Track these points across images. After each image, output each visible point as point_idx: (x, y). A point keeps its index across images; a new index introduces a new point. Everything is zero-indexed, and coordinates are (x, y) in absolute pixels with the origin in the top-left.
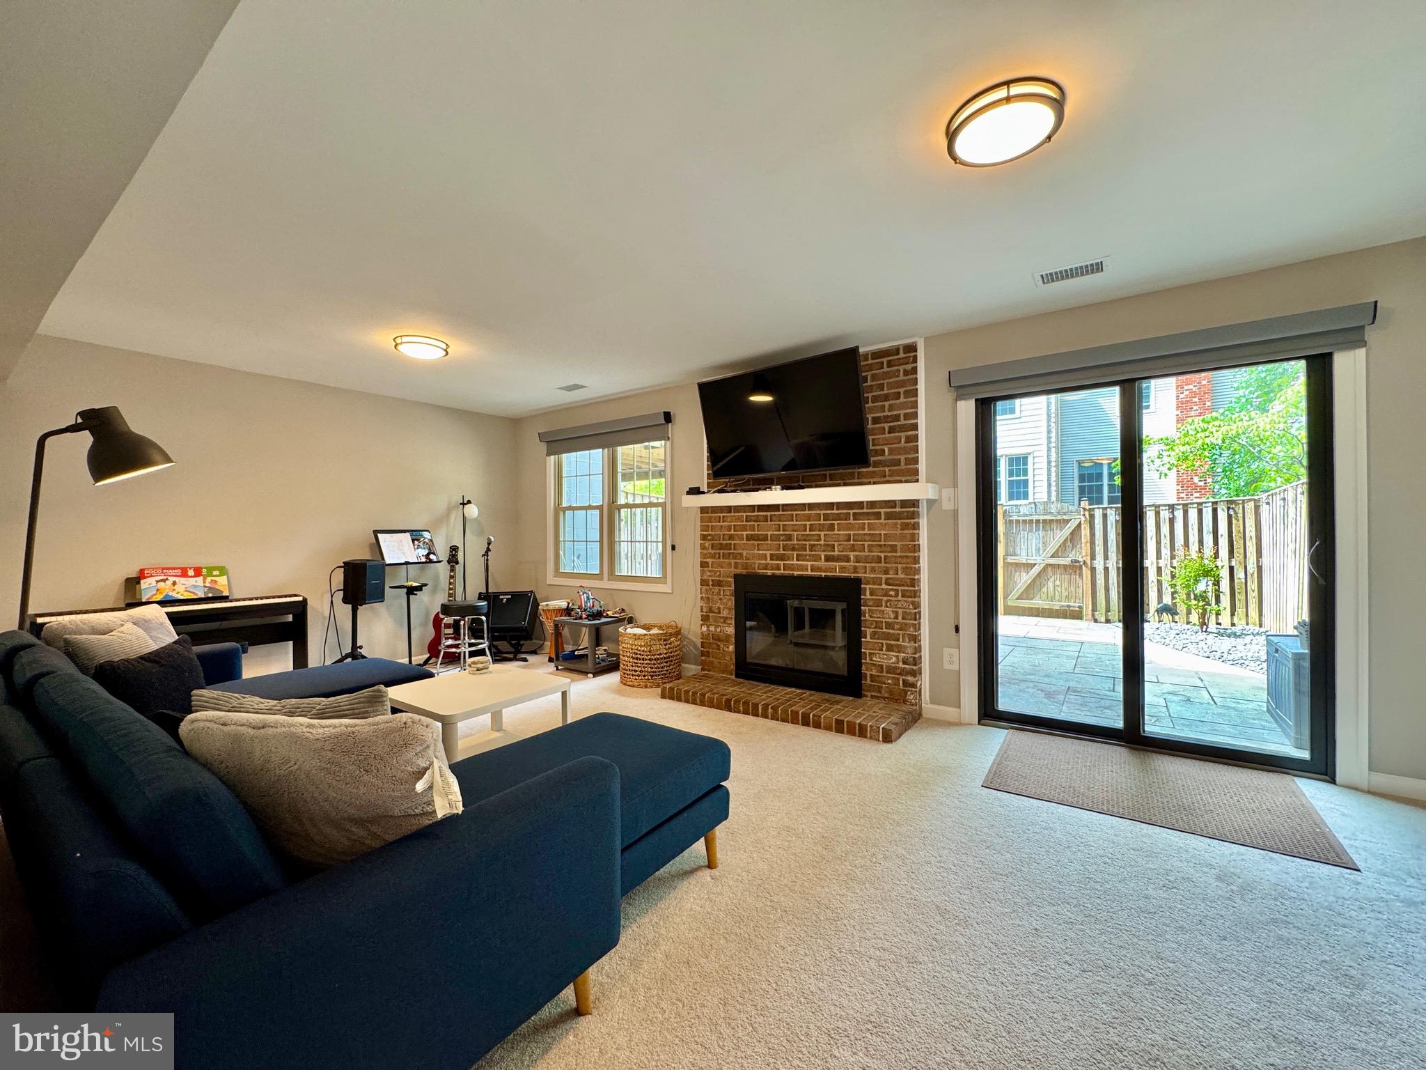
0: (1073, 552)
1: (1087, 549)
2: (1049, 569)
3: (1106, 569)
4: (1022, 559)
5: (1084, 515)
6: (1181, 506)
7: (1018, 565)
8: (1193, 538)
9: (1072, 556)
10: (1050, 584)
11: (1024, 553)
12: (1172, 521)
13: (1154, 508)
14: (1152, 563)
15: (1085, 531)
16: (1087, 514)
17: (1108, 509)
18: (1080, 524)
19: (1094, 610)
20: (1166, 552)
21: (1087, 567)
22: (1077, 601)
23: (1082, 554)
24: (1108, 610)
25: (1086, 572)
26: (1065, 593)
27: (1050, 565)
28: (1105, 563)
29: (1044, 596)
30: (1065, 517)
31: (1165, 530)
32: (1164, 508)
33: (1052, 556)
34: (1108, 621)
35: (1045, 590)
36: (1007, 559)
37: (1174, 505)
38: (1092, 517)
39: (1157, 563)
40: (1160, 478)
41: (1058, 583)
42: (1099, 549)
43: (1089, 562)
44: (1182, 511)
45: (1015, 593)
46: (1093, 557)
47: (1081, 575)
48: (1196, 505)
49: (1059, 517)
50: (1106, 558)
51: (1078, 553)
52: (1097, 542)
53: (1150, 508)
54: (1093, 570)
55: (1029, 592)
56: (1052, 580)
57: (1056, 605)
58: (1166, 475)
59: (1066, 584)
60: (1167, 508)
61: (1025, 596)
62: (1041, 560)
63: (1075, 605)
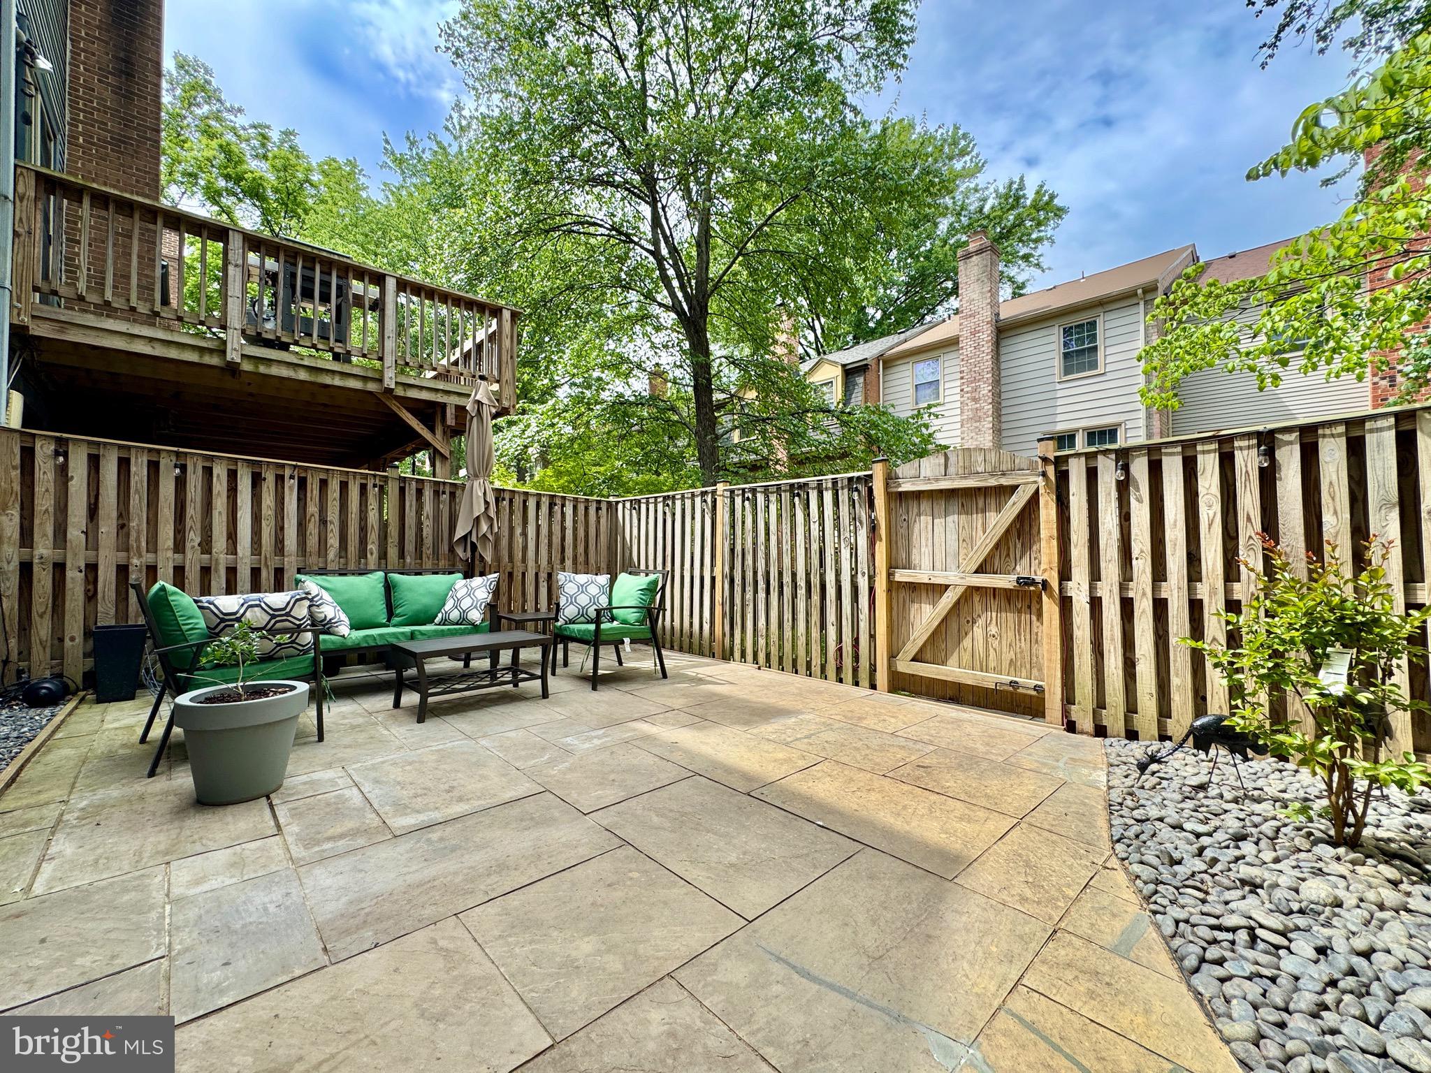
0: (1026, 560)
1: (1050, 554)
2: (976, 598)
3: (1096, 604)
4: (921, 575)
5: (1044, 474)
6: (1294, 436)
7: (913, 587)
8: (1336, 521)
9: (1022, 570)
10: (978, 631)
11: (926, 562)
12: (1268, 478)
13: (1215, 446)
14: (1213, 592)
15: (1048, 512)
16: (1051, 470)
17: (1100, 457)
18: (1035, 499)
19: (1069, 698)
20: (1251, 558)
21: (1051, 596)
22: (1035, 672)
23: (1043, 564)
24: (1101, 704)
25: (1050, 608)
26: (1008, 656)
27: (978, 589)
28: (1092, 588)
29: (966, 657)
30: (1004, 481)
31: (1249, 501)
32: (1245, 443)
33: (980, 570)
34: (1100, 731)
35: (967, 642)
36: (893, 574)
37: (1272, 432)
38: (1063, 478)
39: (1228, 591)
40: (1261, 389)
41: (993, 629)
42: (1079, 553)
43: (1055, 585)
44: (1297, 448)
45: (911, 648)
46: (1065, 575)
47: (1040, 615)
48: (1341, 429)
49: (992, 482)
50: (1095, 575)
51: (1034, 563)
52: (1074, 537)
53: (1207, 447)
54: (1065, 604)
55: (936, 647)
56: (981, 622)
57: (989, 679)
58: (1276, 378)
59: (1011, 634)
60: (1255, 441)
61: (928, 656)
62: (959, 577)
63: (1027, 682)
